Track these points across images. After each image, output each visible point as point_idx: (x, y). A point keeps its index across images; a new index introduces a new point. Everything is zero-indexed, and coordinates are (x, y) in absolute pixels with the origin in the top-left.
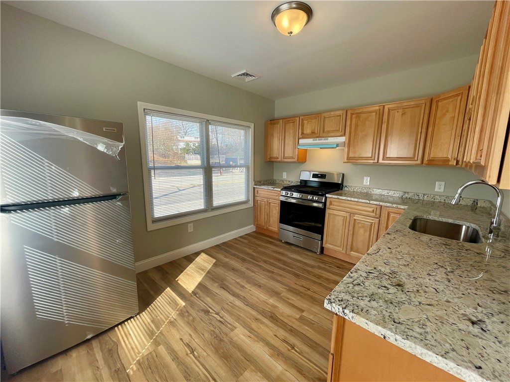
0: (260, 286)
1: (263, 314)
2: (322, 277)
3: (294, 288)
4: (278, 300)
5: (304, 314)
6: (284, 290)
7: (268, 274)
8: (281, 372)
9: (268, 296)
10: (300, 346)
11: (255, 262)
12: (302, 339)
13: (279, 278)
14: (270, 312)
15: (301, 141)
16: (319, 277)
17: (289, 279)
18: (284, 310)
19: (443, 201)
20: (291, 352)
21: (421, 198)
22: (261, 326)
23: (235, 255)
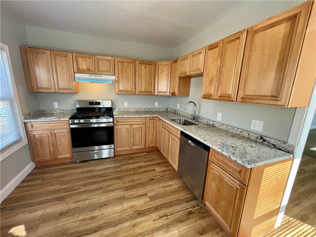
0: (106, 204)
1: (133, 218)
2: (131, 169)
3: (127, 187)
4: (129, 202)
5: (149, 195)
6: (124, 192)
7: (99, 192)
8: (179, 233)
9: (121, 205)
10: (168, 211)
11: (75, 192)
12: (164, 207)
13: (111, 188)
14: (134, 212)
15: (77, 75)
16: (130, 170)
17: (116, 184)
18: (139, 203)
19: (158, 110)
20: (169, 218)
21: (151, 110)
22: (141, 225)
23: (43, 202)
